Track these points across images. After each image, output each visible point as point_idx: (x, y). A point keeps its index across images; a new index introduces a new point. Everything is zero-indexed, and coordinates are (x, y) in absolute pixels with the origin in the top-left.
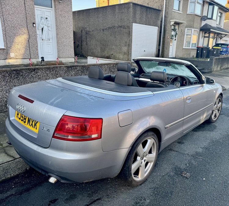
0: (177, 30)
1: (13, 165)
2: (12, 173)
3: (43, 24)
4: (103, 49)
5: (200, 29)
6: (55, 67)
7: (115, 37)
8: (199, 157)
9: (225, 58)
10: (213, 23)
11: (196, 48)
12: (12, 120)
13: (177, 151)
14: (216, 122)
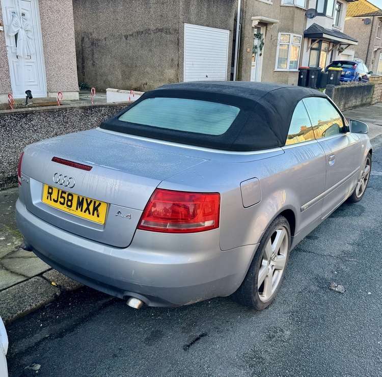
0: (264, 37)
1: (28, 290)
2: (33, 303)
3: (16, 25)
4: (127, 73)
5: (304, 34)
6: (62, 109)
7: (150, 50)
8: (350, 260)
9: (351, 87)
10: (325, 24)
11: (297, 70)
12: (36, 204)
13: (310, 252)
14: (361, 201)
